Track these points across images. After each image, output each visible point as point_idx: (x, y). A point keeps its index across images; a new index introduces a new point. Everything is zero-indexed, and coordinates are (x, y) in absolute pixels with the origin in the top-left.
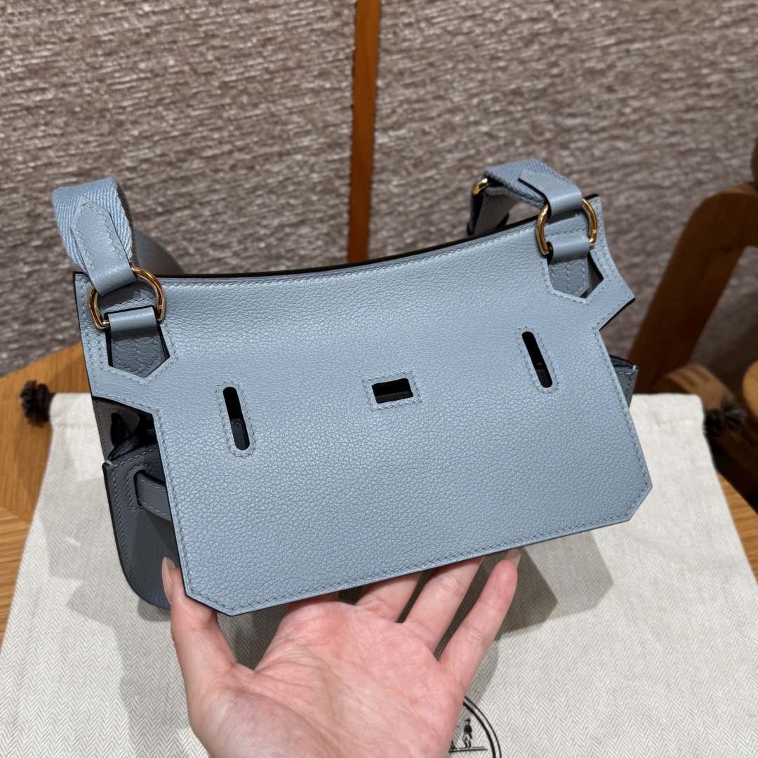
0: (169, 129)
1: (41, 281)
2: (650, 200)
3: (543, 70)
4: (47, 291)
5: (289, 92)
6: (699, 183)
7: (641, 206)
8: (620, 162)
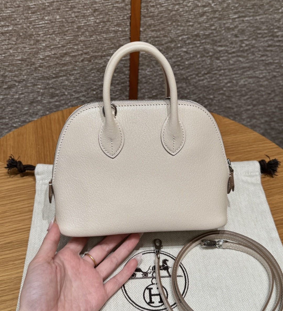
0: (57, 44)
1: (7, 102)
2: (254, 83)
3: (208, 27)
4: (9, 106)
5: (105, 31)
6: (275, 77)
7: (250, 85)
8: (241, 66)
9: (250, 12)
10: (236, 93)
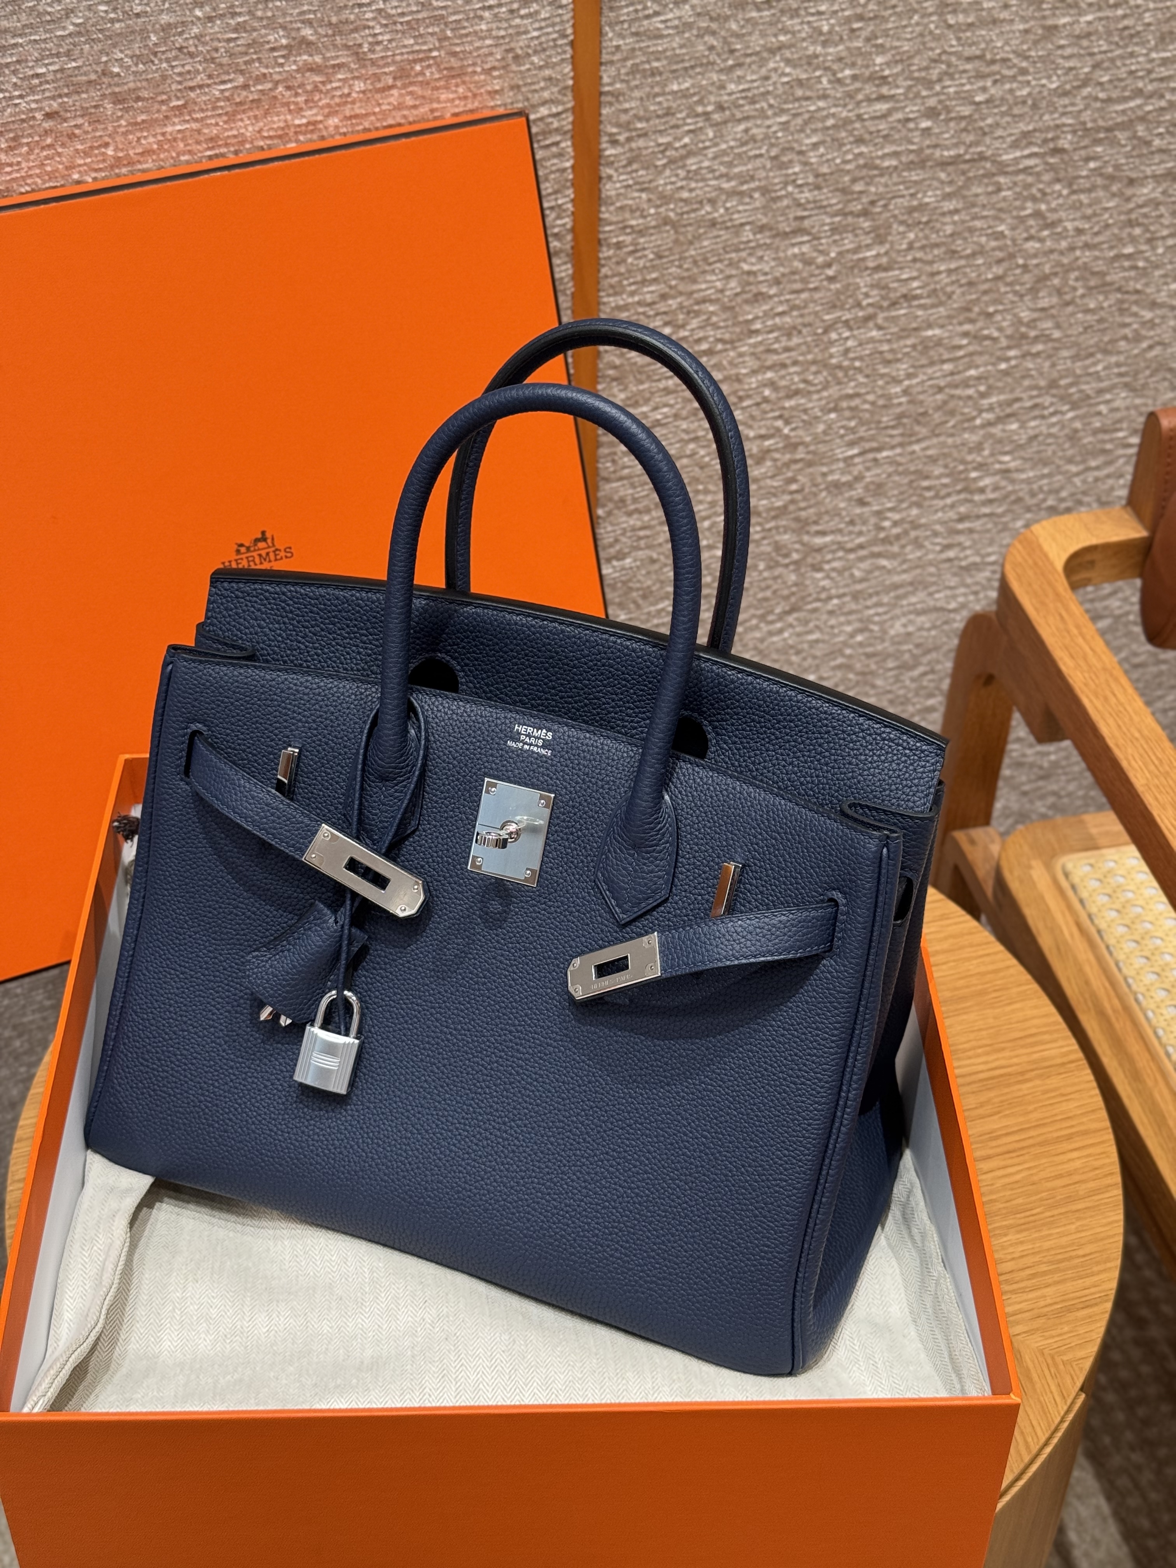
8: (888, 583)
9: (891, 436)
10: (884, 660)
